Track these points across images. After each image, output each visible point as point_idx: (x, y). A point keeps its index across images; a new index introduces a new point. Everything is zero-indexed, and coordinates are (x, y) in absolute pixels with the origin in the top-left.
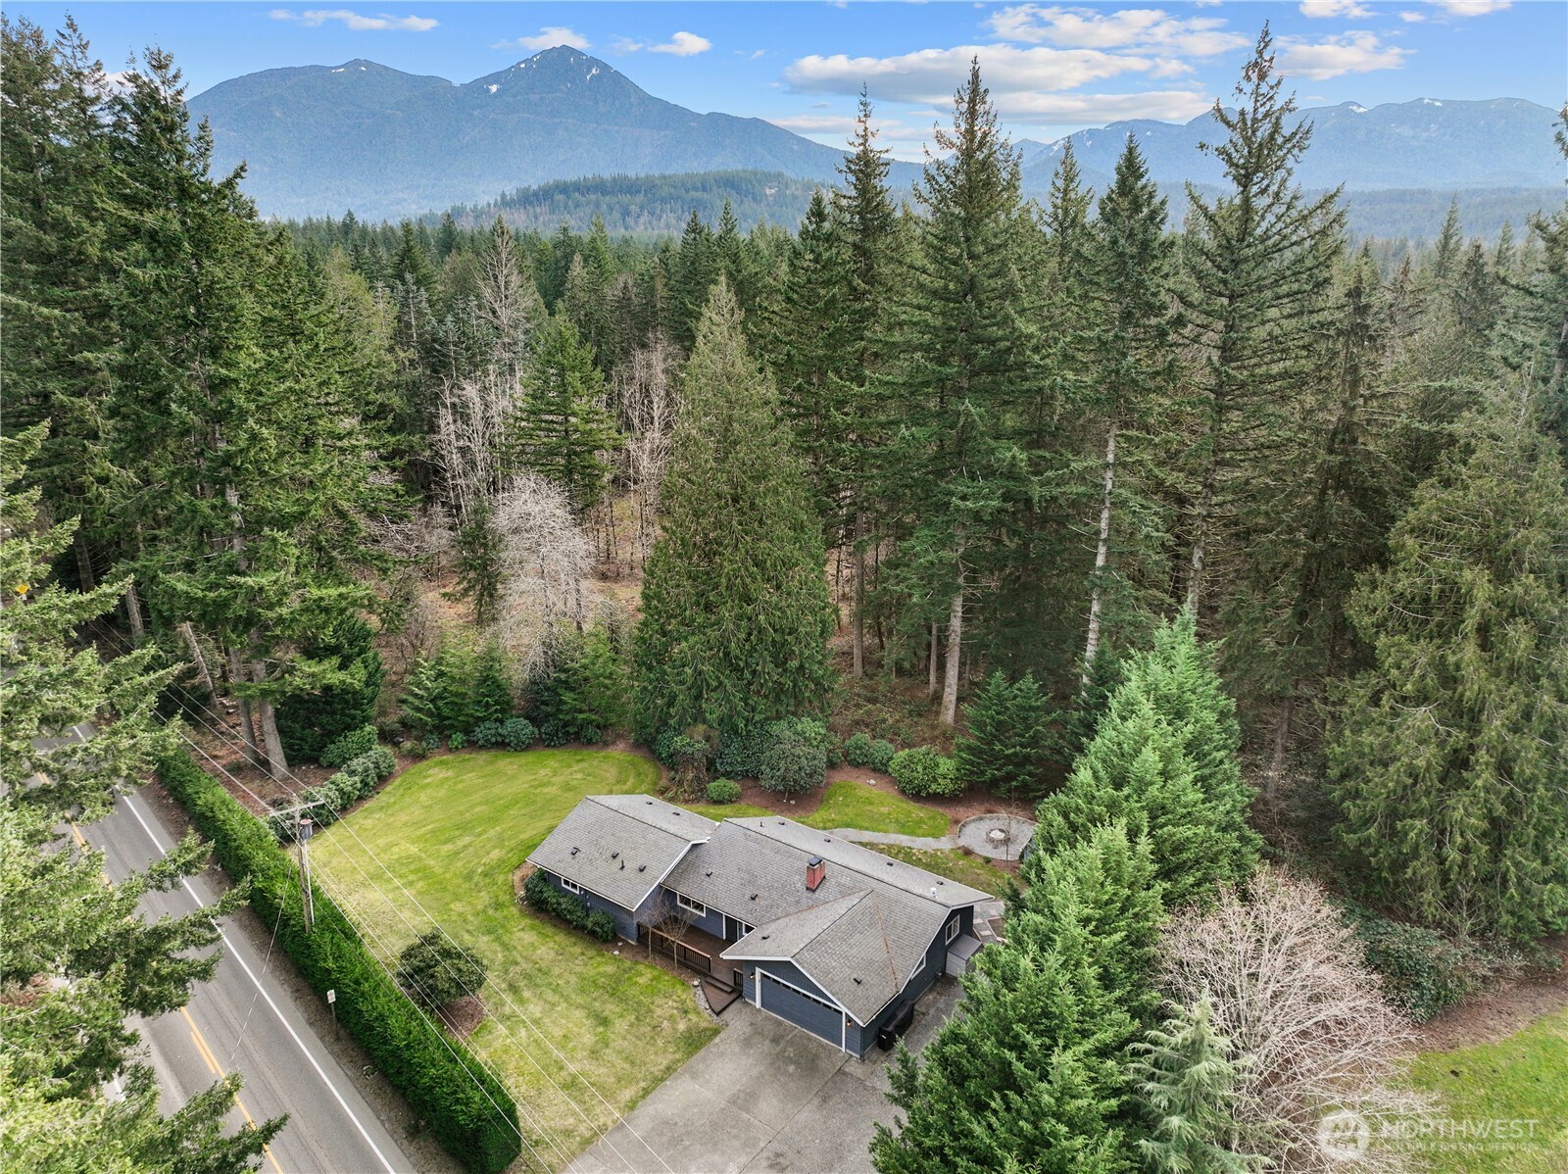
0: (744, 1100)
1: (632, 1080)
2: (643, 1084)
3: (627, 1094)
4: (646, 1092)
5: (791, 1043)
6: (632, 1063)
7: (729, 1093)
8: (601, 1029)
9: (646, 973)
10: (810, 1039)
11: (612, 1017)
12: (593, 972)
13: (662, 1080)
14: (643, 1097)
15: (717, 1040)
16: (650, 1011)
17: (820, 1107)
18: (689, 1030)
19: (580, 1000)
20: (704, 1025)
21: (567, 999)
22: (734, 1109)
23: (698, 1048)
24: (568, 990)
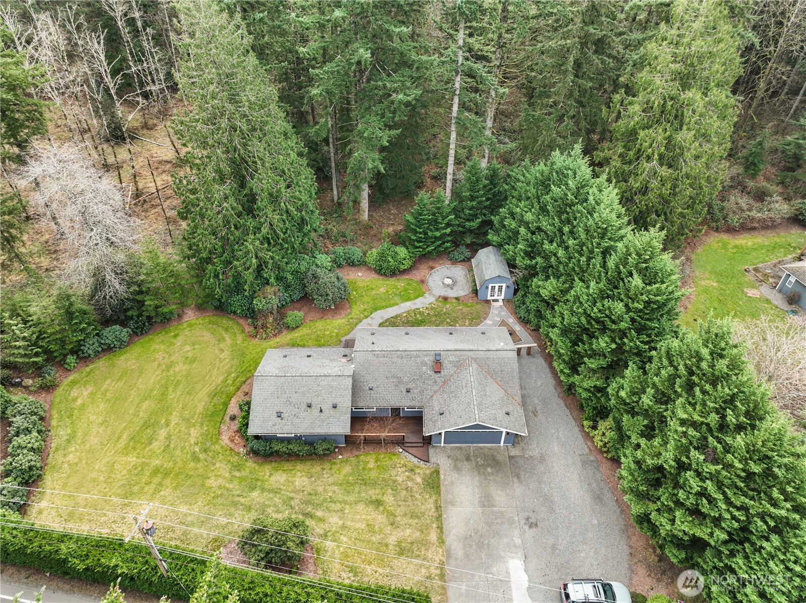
0: (487, 501)
1: (428, 527)
2: (434, 525)
3: (433, 536)
4: (440, 528)
5: (476, 456)
6: (417, 517)
7: (476, 502)
8: (381, 508)
9: (370, 459)
10: (481, 448)
11: (379, 497)
12: (341, 477)
13: (440, 516)
14: (442, 532)
15: (442, 477)
16: (395, 481)
17: (520, 482)
18: (424, 479)
19: (351, 498)
20: (428, 472)
21: (345, 502)
22: (487, 509)
23: (439, 486)
24: (340, 497)
